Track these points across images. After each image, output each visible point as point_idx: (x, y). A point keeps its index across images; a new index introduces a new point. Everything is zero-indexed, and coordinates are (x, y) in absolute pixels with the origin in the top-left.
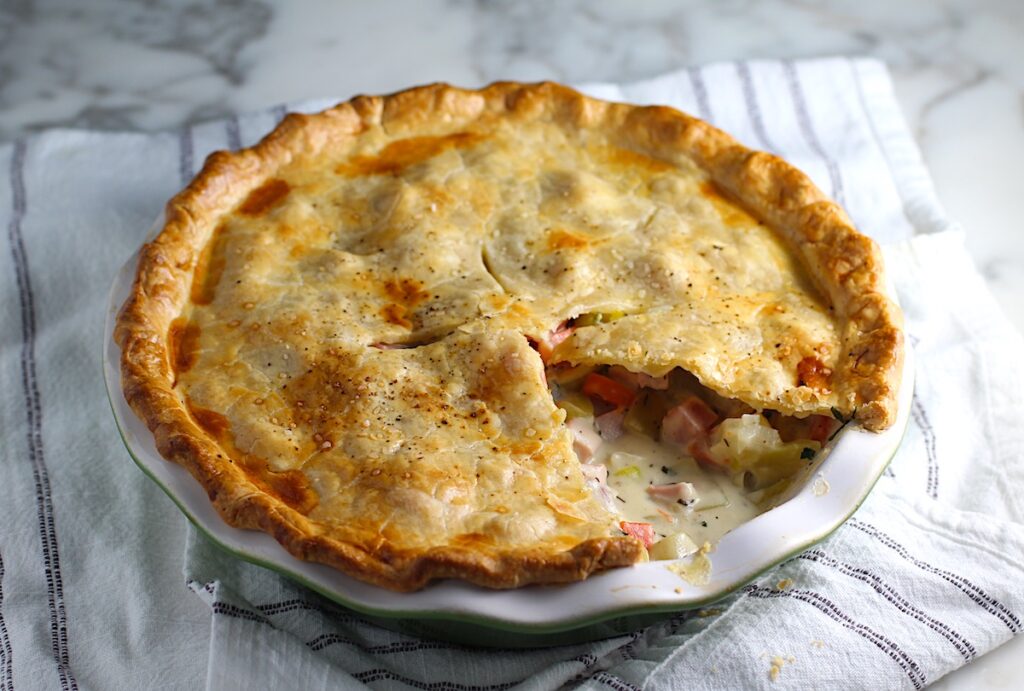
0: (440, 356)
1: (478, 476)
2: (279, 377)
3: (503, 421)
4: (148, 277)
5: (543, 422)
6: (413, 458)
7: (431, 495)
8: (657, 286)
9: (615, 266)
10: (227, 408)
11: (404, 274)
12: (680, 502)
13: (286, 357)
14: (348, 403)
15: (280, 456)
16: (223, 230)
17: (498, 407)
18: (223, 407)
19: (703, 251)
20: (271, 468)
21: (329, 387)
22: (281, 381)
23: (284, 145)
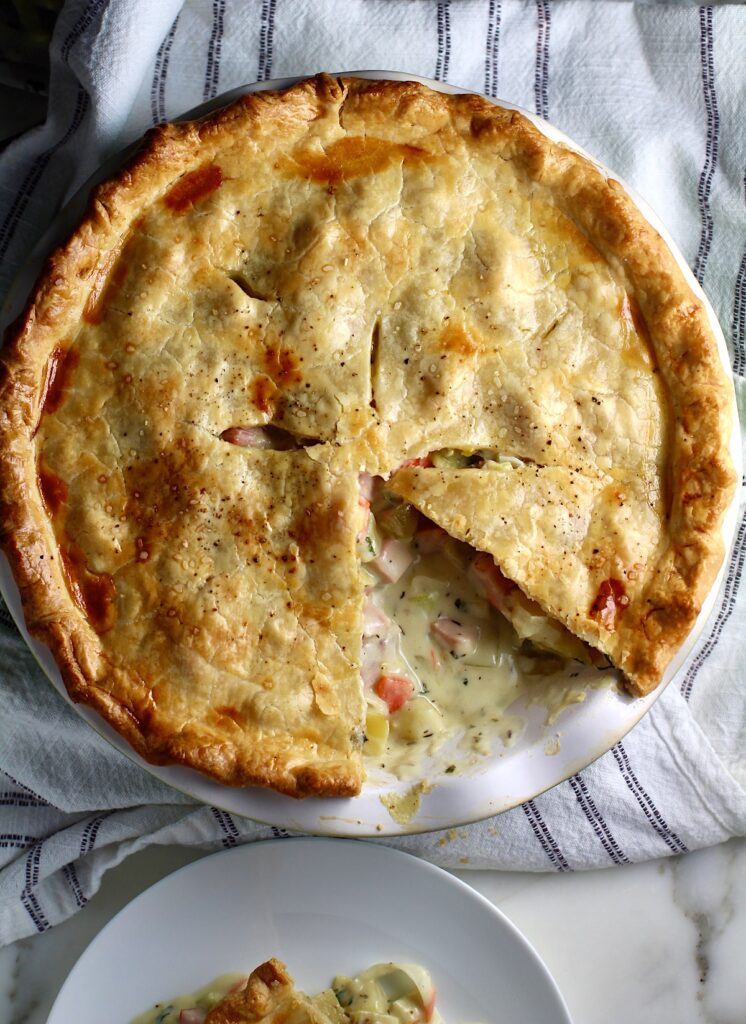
0: (281, 473)
1: (261, 637)
2: (130, 454)
3: (308, 573)
4: (42, 299)
5: (341, 590)
6: (210, 608)
7: (207, 662)
8: (518, 430)
9: (490, 392)
10: (73, 477)
11: (289, 343)
12: (452, 653)
13: (142, 433)
14: (178, 513)
15: (100, 554)
16: (141, 225)
17: (309, 558)
18: (69, 475)
19: (580, 400)
20: (88, 565)
21: (167, 487)
22: (129, 459)
23: (229, 131)
